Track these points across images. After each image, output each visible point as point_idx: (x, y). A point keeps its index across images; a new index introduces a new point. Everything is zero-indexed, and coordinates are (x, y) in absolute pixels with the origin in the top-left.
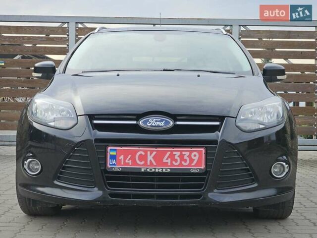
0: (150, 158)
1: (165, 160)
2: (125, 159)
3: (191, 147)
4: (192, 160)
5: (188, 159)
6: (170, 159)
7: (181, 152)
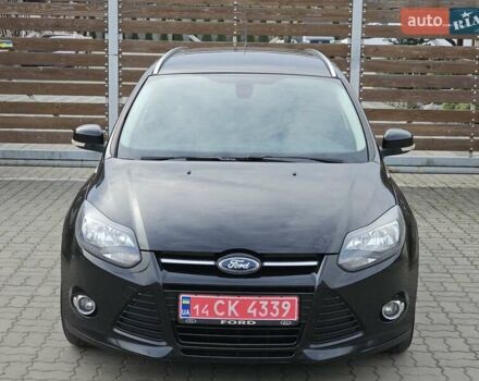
0: (231, 308)
1: (249, 311)
2: (200, 310)
3: (282, 296)
4: (282, 311)
5: (277, 310)
6: (255, 310)
7: (269, 301)
